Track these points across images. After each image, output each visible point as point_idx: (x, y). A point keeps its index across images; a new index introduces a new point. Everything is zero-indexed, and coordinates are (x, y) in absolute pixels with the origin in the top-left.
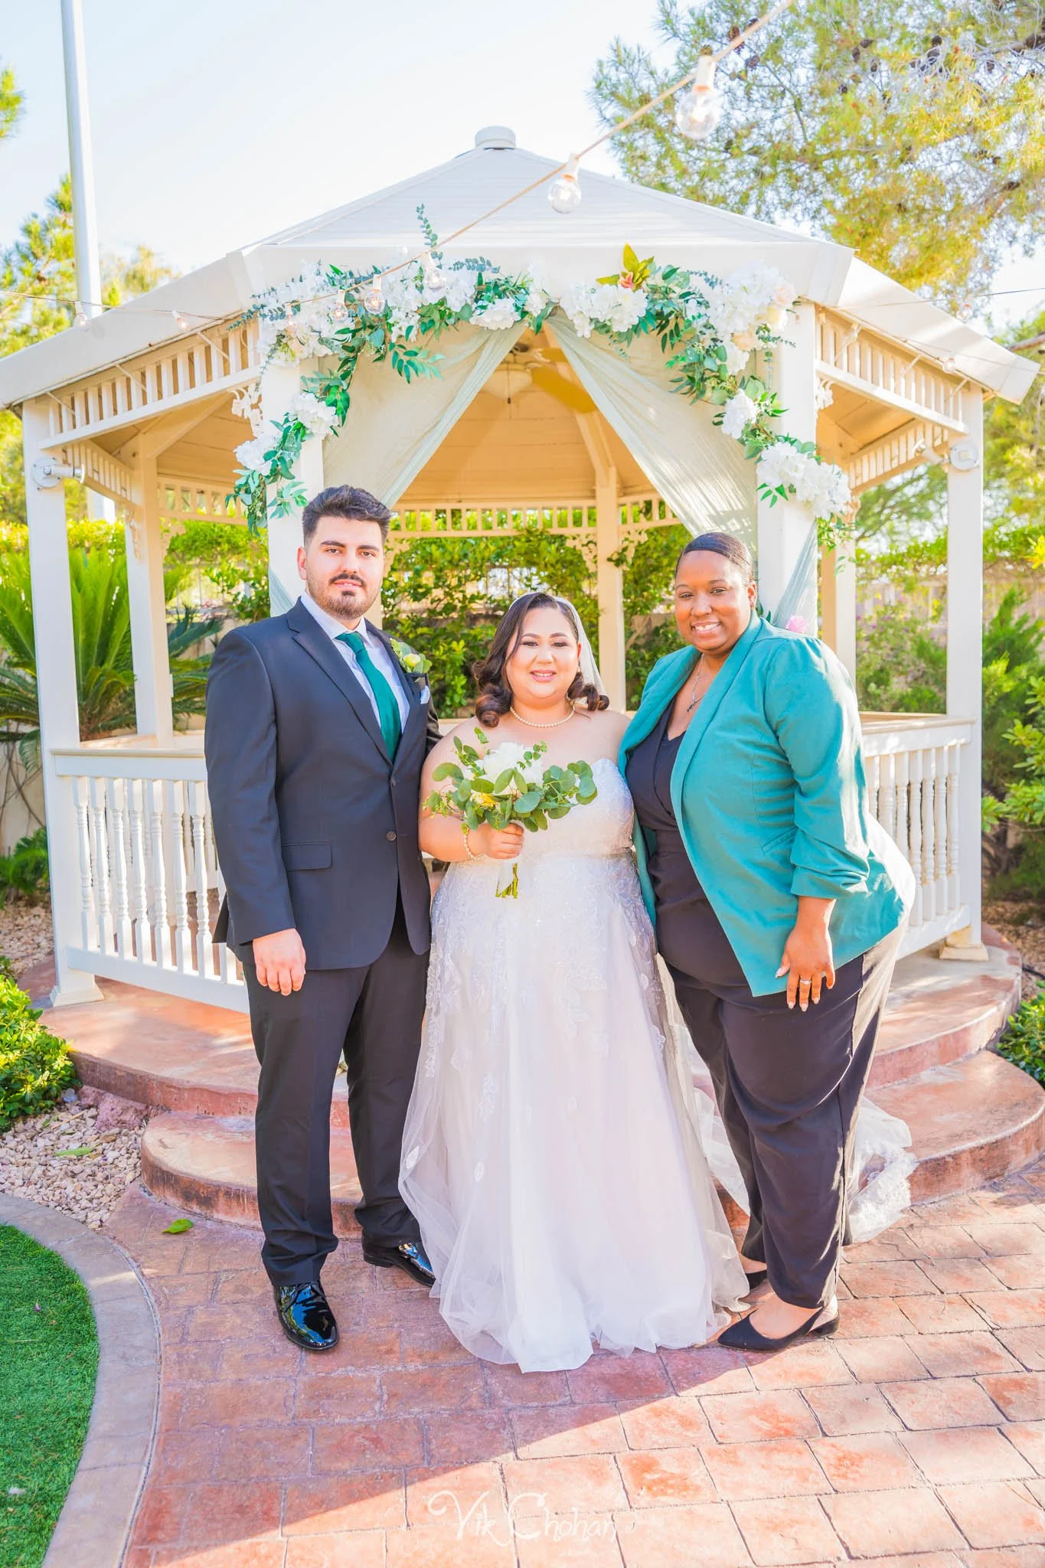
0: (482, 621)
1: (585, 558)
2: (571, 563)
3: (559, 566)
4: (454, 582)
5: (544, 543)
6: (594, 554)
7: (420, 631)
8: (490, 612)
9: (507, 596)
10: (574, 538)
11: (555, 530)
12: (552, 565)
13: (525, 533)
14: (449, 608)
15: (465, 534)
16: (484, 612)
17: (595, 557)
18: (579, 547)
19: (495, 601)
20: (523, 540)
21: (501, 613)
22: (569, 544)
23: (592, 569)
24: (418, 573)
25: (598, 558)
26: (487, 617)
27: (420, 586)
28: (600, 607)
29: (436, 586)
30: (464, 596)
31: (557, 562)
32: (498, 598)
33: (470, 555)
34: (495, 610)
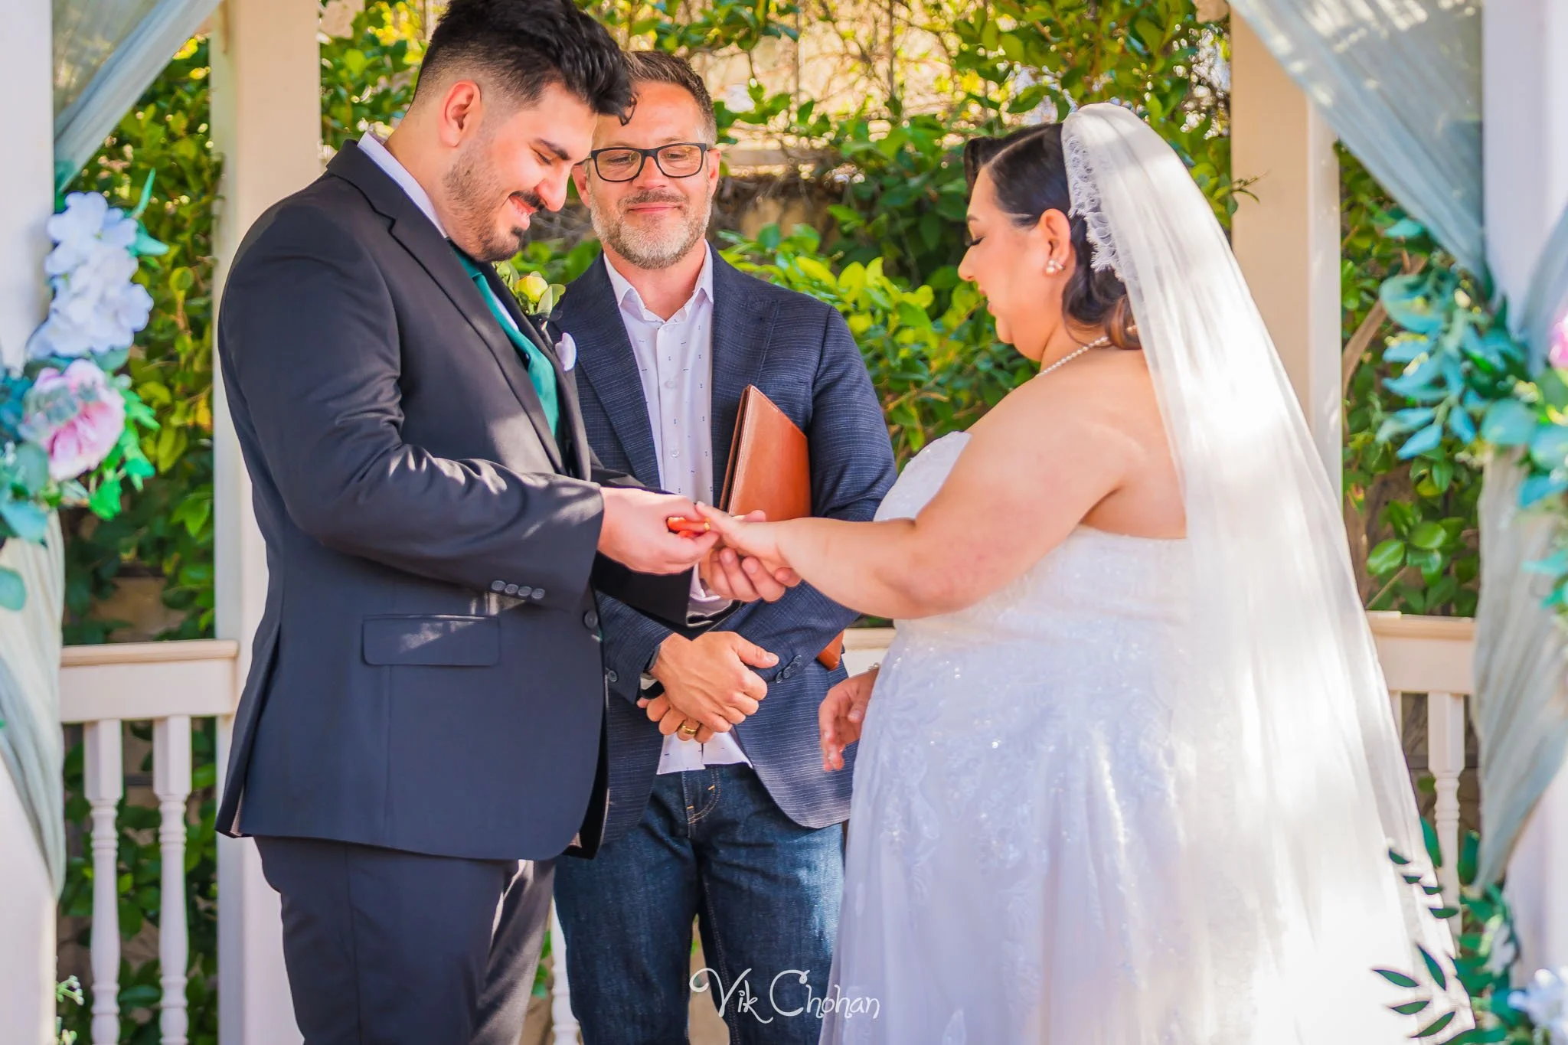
0: (769, 210)
8: (806, 171)
9: (877, 102)
16: (779, 170)
19: (824, 119)
21: (840, 175)
23: (1208, 7)
26: (788, 190)
32: (841, 105)
34: (828, 159)
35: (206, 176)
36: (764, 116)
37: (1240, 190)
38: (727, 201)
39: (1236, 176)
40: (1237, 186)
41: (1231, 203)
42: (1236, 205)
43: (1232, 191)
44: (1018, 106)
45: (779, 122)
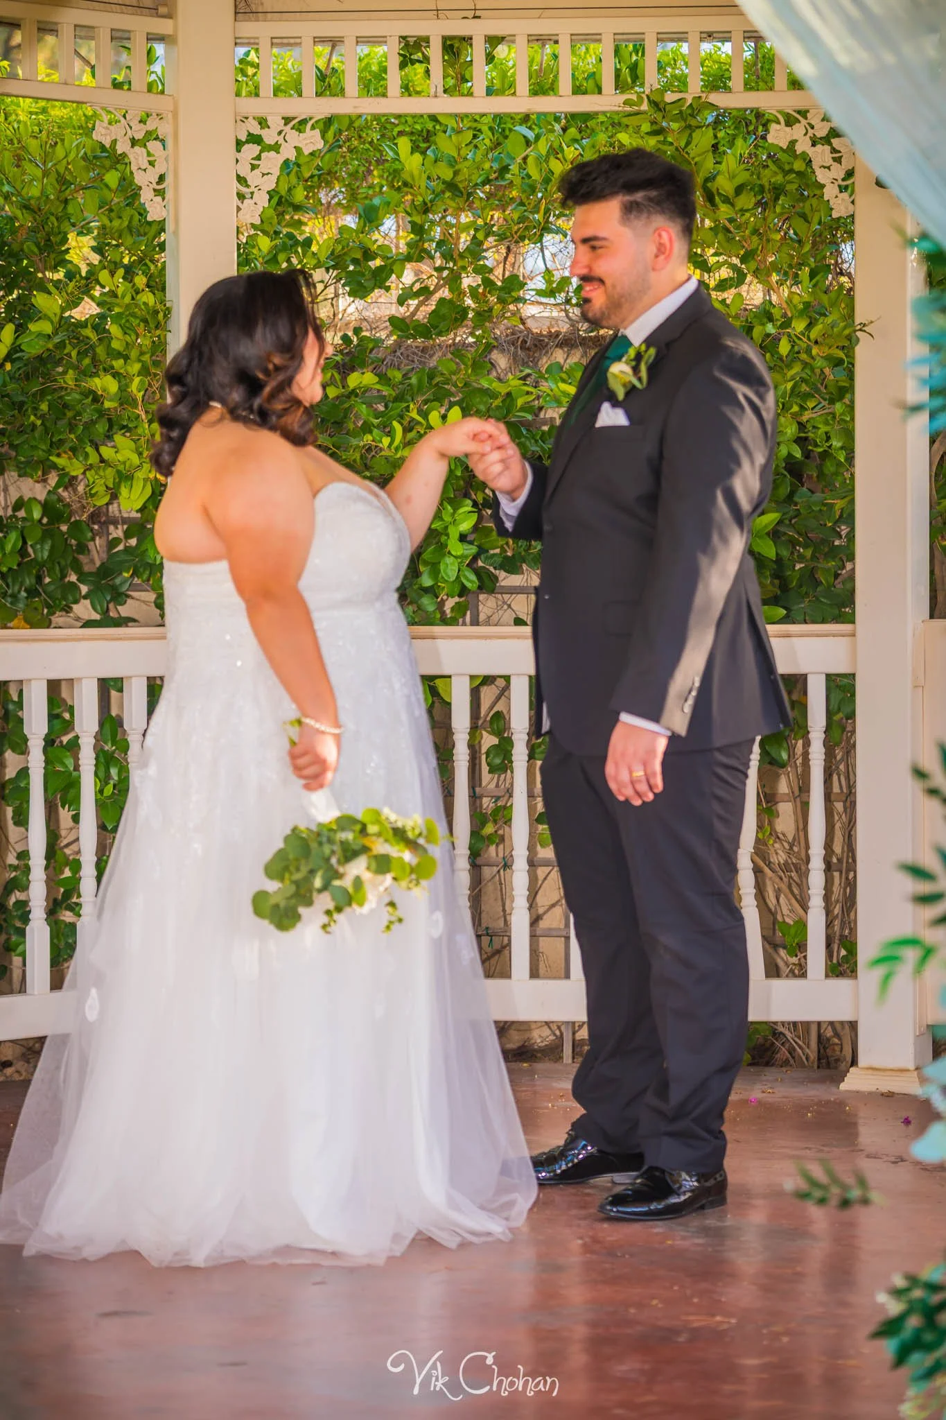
0: (559, 356)
1: (821, 176)
2: (778, 191)
3: (747, 201)
4: (464, 240)
5: (703, 139)
6: (846, 165)
7: (354, 380)
10: (790, 122)
11: (737, 99)
12: (727, 200)
13: (645, 107)
14: (450, 315)
15: (480, 104)
16: (564, 328)
17: (850, 174)
18: (803, 146)
20: (646, 127)
22: (778, 136)
23: (840, 207)
24: (370, 218)
25: (858, 178)
26: (570, 341)
27: (368, 254)
28: (858, 319)
29: (417, 253)
30: (488, 283)
31: (739, 190)
33: (514, 168)
35: (161, 316)
36: (551, 293)
37: (860, 330)
38: (529, 349)
39: (857, 321)
40: (859, 327)
41: (854, 340)
42: (858, 340)
43: (855, 331)
44: (723, 285)
45: (561, 298)
